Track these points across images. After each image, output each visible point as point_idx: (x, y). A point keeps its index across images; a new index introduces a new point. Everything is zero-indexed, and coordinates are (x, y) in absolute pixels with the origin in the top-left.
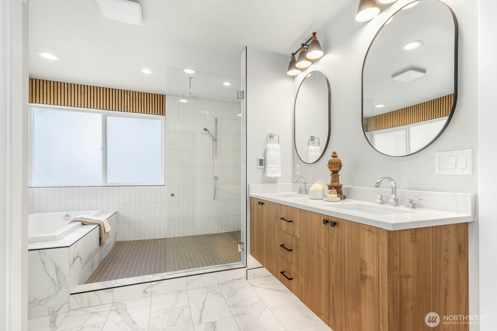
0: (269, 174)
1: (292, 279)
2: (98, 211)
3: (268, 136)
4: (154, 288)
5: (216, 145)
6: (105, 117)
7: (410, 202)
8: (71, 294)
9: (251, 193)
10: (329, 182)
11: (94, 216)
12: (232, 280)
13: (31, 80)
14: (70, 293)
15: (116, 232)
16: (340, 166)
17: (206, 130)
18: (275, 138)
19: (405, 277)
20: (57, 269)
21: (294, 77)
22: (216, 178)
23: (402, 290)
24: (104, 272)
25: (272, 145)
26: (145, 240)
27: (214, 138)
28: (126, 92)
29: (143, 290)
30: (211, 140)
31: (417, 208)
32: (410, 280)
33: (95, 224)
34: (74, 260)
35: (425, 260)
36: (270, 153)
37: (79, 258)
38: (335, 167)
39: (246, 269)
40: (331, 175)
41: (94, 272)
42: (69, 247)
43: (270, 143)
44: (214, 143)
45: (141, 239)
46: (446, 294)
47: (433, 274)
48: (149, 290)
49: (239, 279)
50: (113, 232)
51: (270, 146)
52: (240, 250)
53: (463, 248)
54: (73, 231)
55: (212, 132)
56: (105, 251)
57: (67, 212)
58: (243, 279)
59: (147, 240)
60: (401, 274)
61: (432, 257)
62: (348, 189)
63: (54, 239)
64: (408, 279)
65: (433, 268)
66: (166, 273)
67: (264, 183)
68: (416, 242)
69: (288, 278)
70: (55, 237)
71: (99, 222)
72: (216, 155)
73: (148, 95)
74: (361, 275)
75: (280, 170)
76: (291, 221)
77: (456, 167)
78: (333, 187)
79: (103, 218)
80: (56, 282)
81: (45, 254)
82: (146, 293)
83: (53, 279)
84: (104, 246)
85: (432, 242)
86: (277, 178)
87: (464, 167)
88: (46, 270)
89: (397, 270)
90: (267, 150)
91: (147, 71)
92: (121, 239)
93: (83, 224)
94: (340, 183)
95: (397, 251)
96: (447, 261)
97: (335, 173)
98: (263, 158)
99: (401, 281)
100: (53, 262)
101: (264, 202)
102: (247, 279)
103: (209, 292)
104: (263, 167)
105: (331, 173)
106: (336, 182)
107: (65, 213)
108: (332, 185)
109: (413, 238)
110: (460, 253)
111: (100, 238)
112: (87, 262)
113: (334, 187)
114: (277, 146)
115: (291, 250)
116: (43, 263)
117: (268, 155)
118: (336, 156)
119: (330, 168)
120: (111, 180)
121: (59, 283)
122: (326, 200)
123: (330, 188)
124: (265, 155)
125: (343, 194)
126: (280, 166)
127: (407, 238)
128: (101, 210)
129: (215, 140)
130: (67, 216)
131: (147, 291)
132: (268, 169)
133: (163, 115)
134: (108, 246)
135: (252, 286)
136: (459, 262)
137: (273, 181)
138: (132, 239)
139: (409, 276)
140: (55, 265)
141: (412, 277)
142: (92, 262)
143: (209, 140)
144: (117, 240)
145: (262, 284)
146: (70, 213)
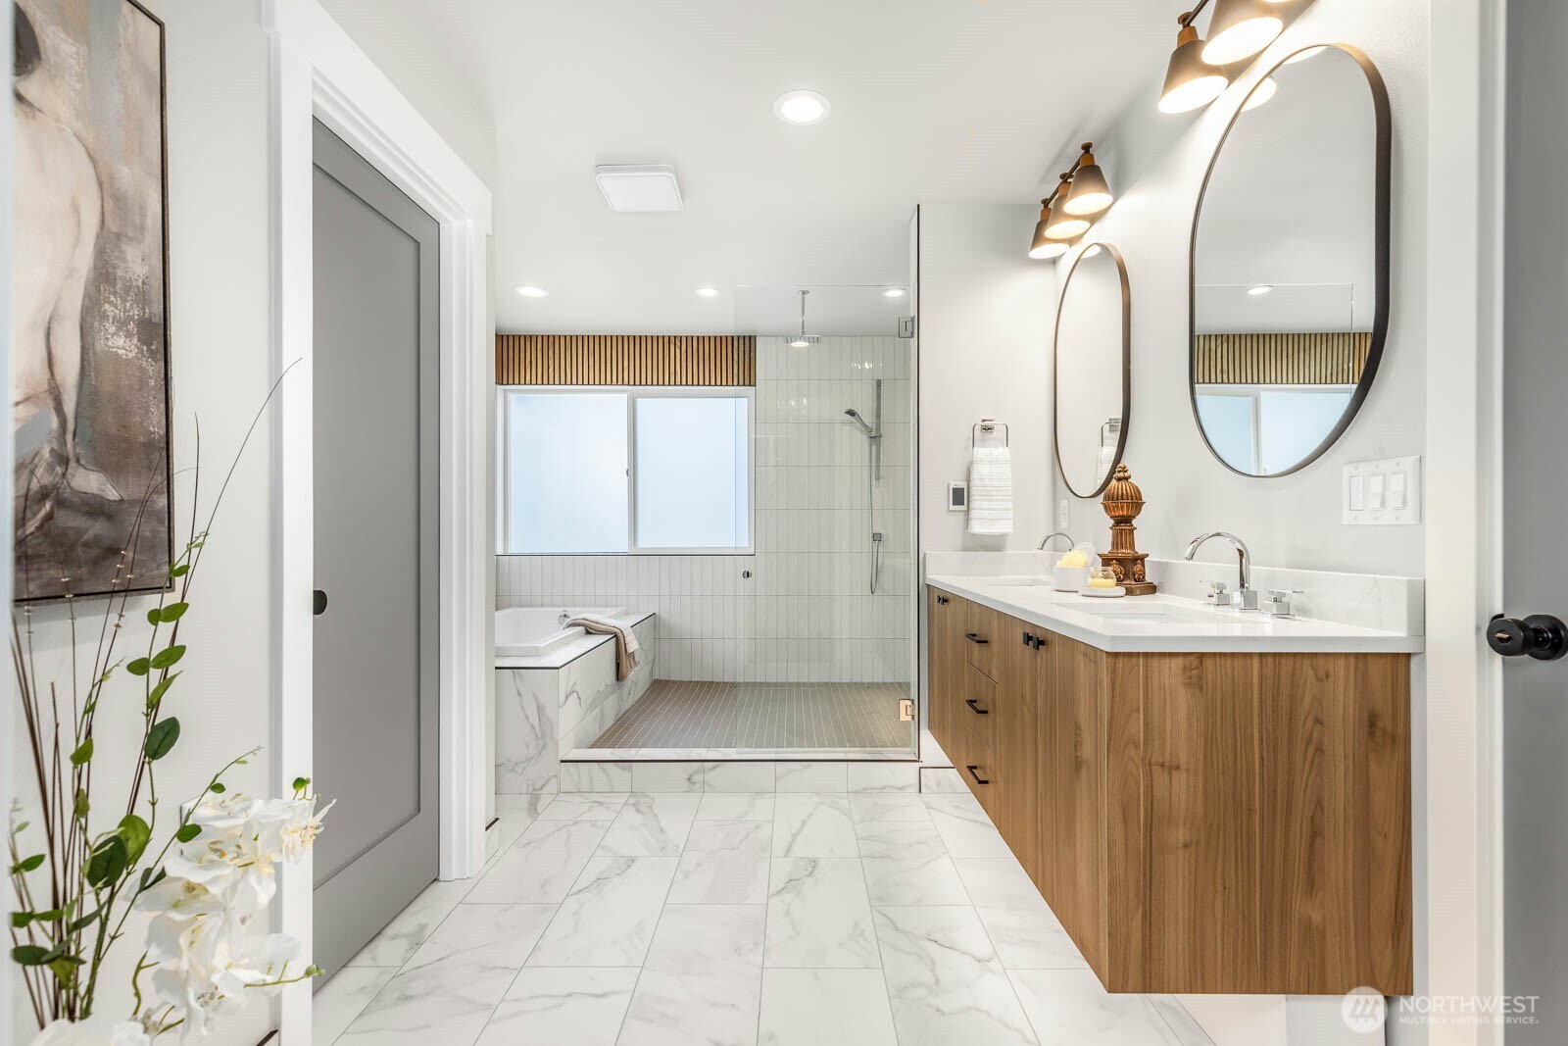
0: (977, 528)
1: (986, 782)
2: (620, 609)
3: (978, 428)
4: (710, 776)
5: (878, 450)
6: (633, 400)
7: (1276, 600)
8: (562, 761)
9: (929, 576)
10: (1106, 549)
11: (611, 617)
12: (883, 788)
13: (501, 338)
14: (560, 758)
15: (654, 659)
16: (1136, 502)
17: (851, 413)
18: (998, 432)
19: (1163, 766)
20: (540, 709)
21: (1054, 261)
22: (877, 538)
23: (1152, 796)
24: (622, 735)
25: (987, 450)
26: (713, 682)
27: (874, 434)
28: (672, 339)
29: (686, 776)
30: (865, 438)
31: (1297, 617)
32: (1181, 780)
33: (607, 633)
34: (567, 697)
35: (1235, 736)
36: (980, 471)
37: (575, 695)
38: (1118, 507)
39: (917, 765)
40: (1111, 528)
41: (606, 732)
42: (558, 668)
43: (981, 447)
44: (874, 447)
45: (704, 680)
46: (1315, 834)
47: (1262, 775)
48: (698, 778)
49: (898, 788)
50: (647, 656)
51: (980, 452)
52: (904, 718)
53: (1385, 722)
54: (568, 643)
55: (868, 419)
56: (630, 694)
57: (565, 609)
58: (911, 790)
59: (718, 683)
60: (1151, 757)
61: (1261, 731)
62: (1163, 567)
63: (536, 652)
64: (1174, 773)
65: (1262, 758)
66: (735, 750)
67: (966, 549)
68: (1201, 688)
69: (977, 779)
70: (537, 648)
71: (617, 630)
72: (878, 479)
73: (719, 340)
74: (1076, 757)
75: (1010, 515)
76: (986, 642)
77: (1383, 504)
78: (1112, 560)
79: (624, 624)
80: (539, 736)
81: (522, 677)
82: (693, 783)
83: (533, 727)
84: (627, 683)
85: (1261, 694)
86: (1003, 536)
87: (1377, 505)
88: (523, 709)
89: (1137, 747)
90: (972, 463)
91: (708, 292)
92: (664, 677)
93: (588, 633)
94: (1136, 550)
95: (1139, 703)
96: (1319, 750)
97: (1123, 524)
98: (962, 485)
99: (1150, 773)
100: (534, 695)
101: (948, 596)
102: (920, 791)
103: (823, 803)
104: (964, 508)
105: (1112, 522)
106: (1126, 548)
107: (560, 611)
108: (1111, 556)
109: (1190, 678)
110: (1371, 734)
111: (618, 665)
112: (591, 707)
113: (1116, 559)
114: (1001, 452)
115: (986, 712)
116: (519, 695)
117: (974, 476)
118: (1126, 479)
119: (1107, 509)
120: (645, 543)
121: (543, 735)
122: (1086, 593)
123: (1106, 561)
124: (968, 481)
125: (1148, 579)
126: (1010, 505)
127: (1170, 676)
128: (624, 608)
129: (875, 438)
130: (565, 616)
131: (693, 779)
132: (974, 514)
133: (750, 385)
134: (636, 684)
135: (927, 807)
136: (1367, 757)
137: (992, 545)
138: (685, 678)
139: (1178, 768)
140: (537, 701)
141: (1188, 771)
142: (602, 711)
143: (862, 440)
144: (657, 677)
145: (957, 807)
146: (570, 611)
